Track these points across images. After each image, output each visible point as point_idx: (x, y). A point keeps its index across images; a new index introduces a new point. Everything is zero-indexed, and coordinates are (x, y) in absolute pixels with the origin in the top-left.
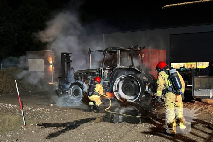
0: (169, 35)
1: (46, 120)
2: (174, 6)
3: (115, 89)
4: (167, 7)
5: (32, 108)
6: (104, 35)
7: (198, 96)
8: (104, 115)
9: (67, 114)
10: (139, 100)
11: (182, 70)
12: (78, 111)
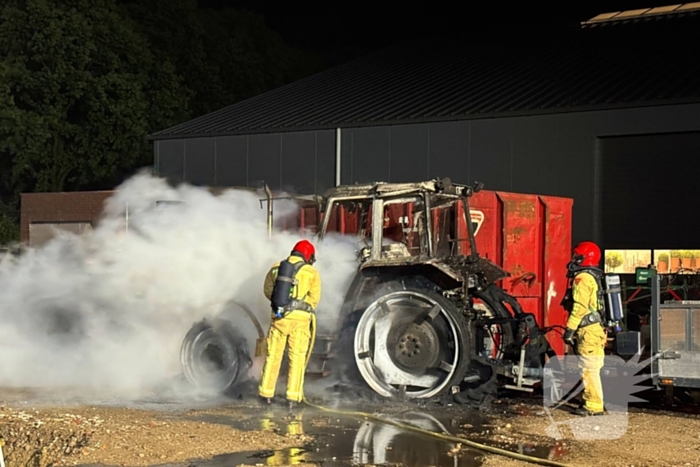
0: (600, 137)
1: (86, 454)
2: (631, 20)
3: (362, 346)
4: (599, 24)
5: (36, 415)
6: (339, 130)
7: (671, 379)
8: (305, 441)
9: (168, 436)
10: (451, 390)
11: (641, 278)
12: (211, 426)
